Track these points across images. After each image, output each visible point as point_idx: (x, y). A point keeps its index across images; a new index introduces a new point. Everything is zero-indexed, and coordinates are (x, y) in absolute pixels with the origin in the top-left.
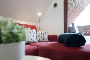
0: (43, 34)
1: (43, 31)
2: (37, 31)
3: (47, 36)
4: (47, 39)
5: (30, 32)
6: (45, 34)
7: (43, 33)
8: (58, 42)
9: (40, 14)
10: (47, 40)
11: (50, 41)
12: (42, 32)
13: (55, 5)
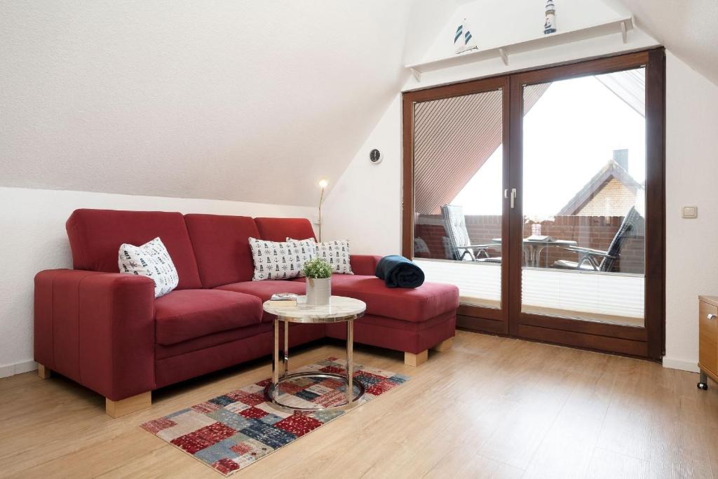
0: (334, 252)
1: (336, 244)
2: (316, 241)
3: (347, 259)
4: (348, 266)
5: (287, 249)
6: (340, 251)
7: (337, 248)
8: (375, 277)
9: (323, 184)
10: (348, 270)
11: (356, 274)
12: (333, 246)
13: (375, 156)
